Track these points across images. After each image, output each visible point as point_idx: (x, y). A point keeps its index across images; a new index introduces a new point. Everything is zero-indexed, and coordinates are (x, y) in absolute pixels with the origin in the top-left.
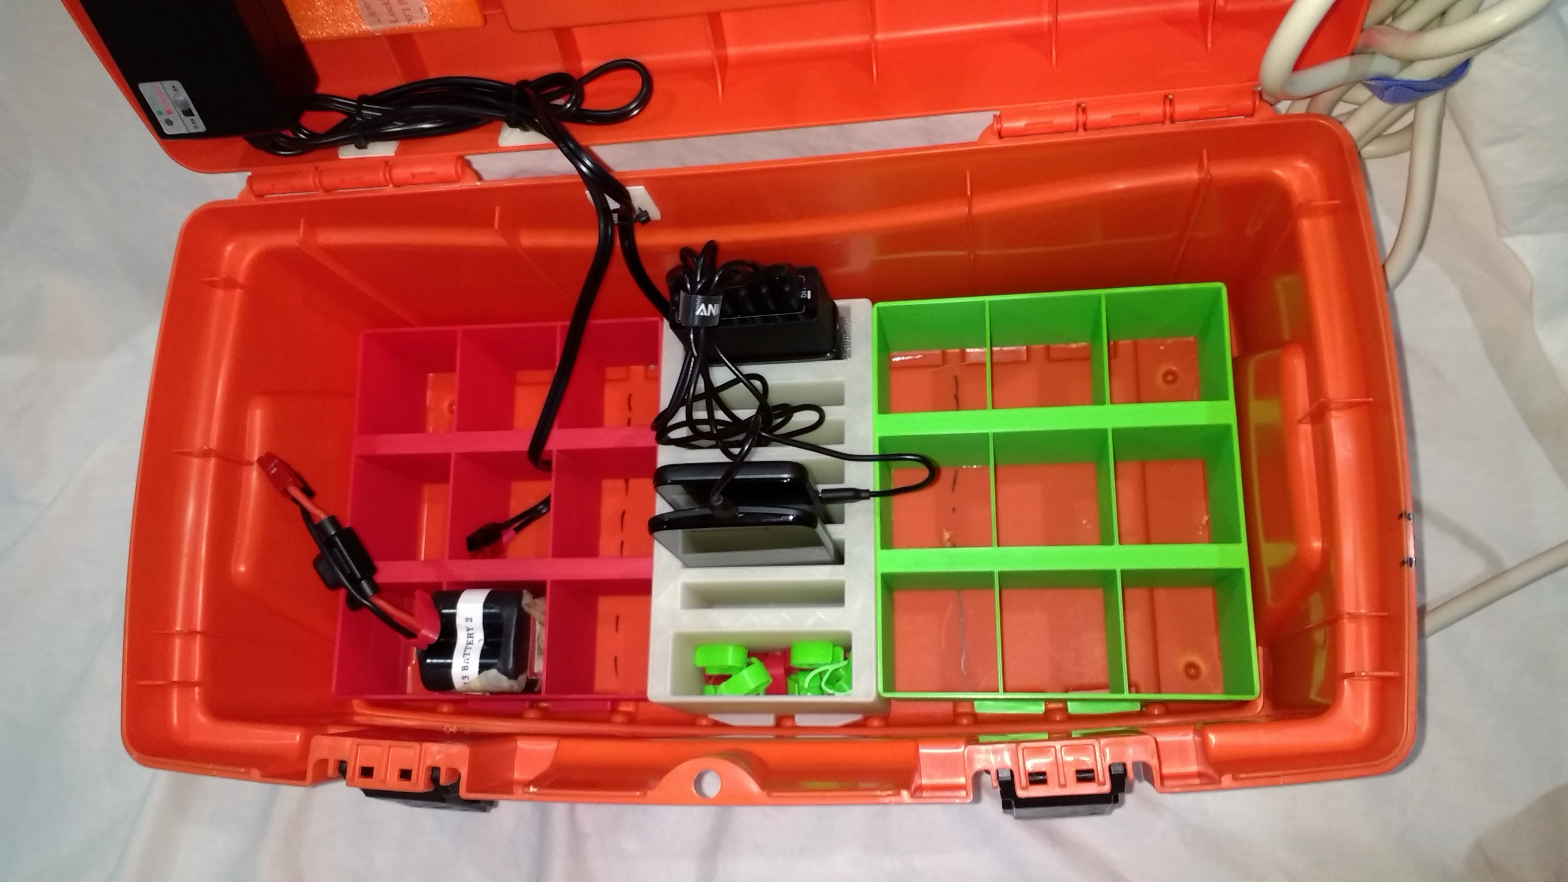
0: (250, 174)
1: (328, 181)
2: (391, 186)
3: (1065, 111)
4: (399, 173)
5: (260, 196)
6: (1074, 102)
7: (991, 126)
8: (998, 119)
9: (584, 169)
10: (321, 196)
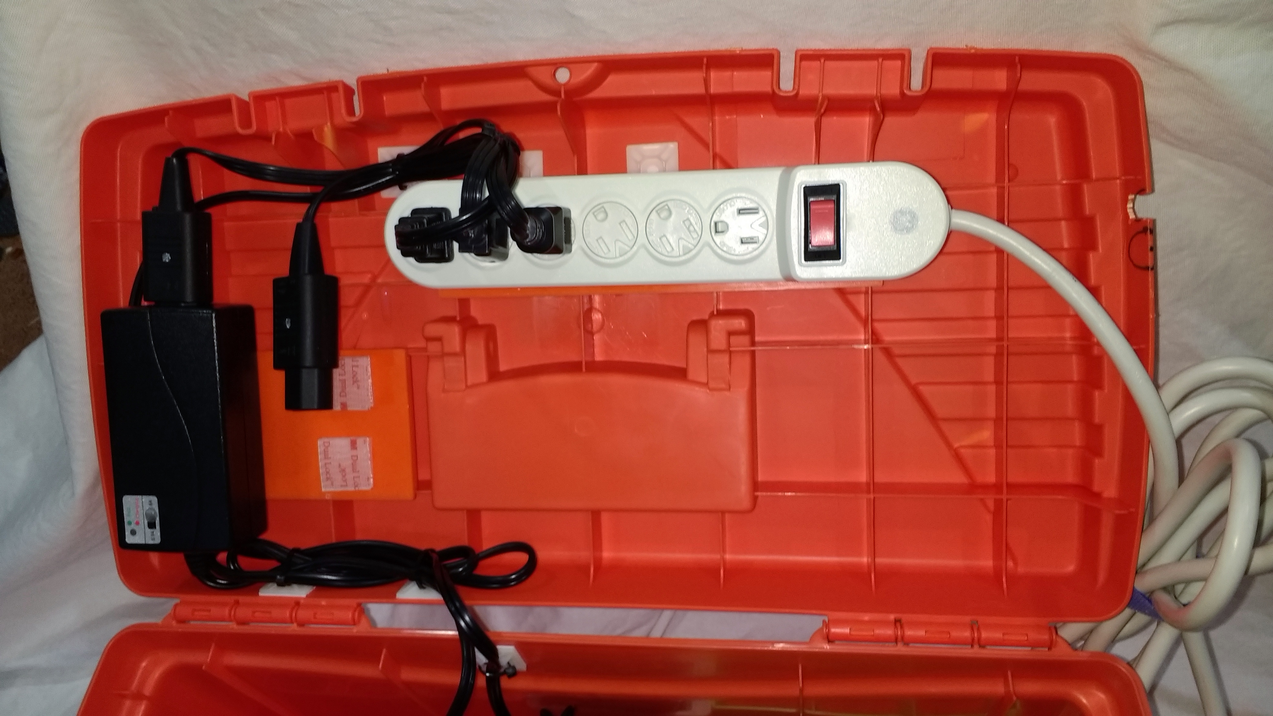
0: (177, 601)
1: (243, 612)
2: (295, 625)
3: (883, 623)
4: (303, 614)
5: (182, 621)
6: (892, 617)
7: (822, 629)
8: (826, 625)
9: (462, 624)
10: (233, 626)
